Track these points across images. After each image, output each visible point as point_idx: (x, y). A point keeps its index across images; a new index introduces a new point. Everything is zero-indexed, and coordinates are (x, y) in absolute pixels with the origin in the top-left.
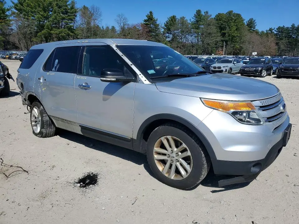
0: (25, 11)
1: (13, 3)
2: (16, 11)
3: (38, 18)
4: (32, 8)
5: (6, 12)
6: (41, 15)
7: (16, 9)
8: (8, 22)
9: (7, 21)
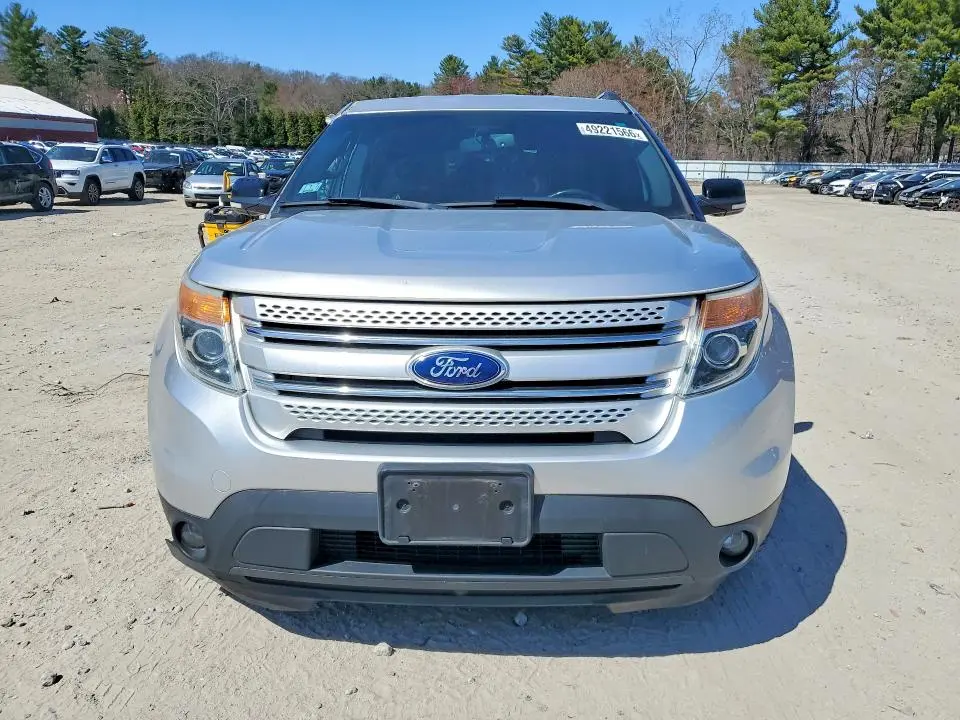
0: (890, 32)
1: (860, 12)
2: (864, 37)
3: (927, 49)
4: (916, 21)
5: (831, 46)
6: (942, 39)
7: (866, 30)
8: (830, 76)
9: (829, 72)
